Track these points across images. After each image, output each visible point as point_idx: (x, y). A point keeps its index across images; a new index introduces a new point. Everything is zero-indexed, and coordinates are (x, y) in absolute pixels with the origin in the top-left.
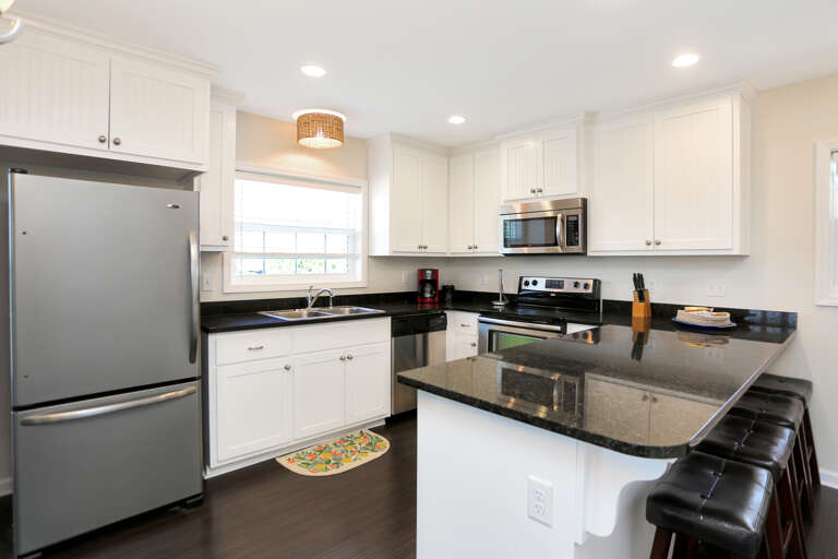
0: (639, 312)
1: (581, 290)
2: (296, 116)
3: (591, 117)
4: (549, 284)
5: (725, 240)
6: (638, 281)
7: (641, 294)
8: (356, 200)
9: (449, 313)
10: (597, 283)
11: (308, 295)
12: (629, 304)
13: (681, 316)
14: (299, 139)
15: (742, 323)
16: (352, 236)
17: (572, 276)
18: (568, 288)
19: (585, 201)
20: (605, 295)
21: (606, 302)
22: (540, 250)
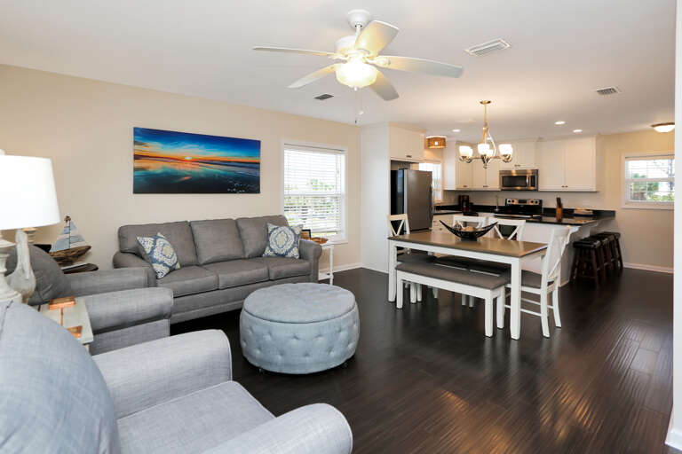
0: (559, 211)
1: (534, 204)
2: (428, 138)
3: (540, 139)
4: (520, 201)
6: (559, 200)
7: (559, 204)
8: (441, 166)
10: (541, 201)
12: (555, 209)
13: (575, 212)
15: (597, 214)
16: (436, 181)
17: (530, 198)
18: (529, 203)
19: (537, 170)
20: (544, 206)
21: (545, 209)
22: (519, 188)
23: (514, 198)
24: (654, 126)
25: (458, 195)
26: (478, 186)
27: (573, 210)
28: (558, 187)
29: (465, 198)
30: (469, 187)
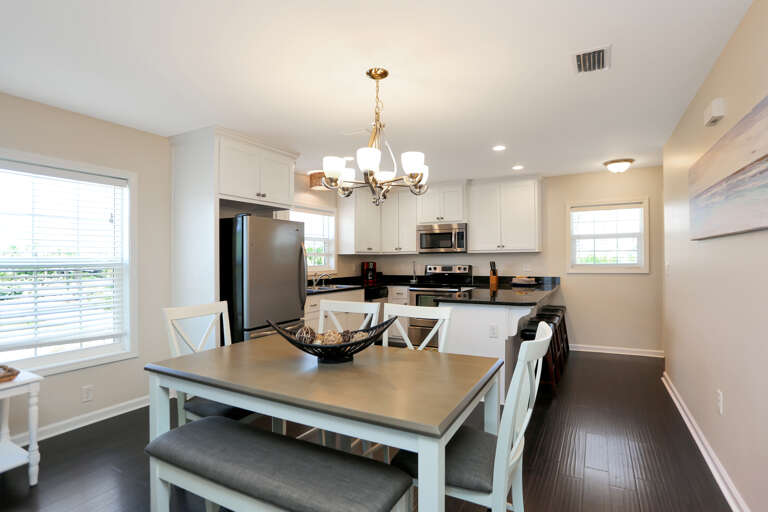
0: (493, 281)
1: (462, 271)
2: (310, 173)
3: (470, 182)
4: (444, 269)
5: (530, 244)
6: (493, 265)
7: (494, 272)
8: (332, 219)
9: (389, 287)
10: (470, 267)
11: (314, 278)
12: (488, 278)
13: (514, 281)
14: (311, 186)
15: (538, 283)
16: (327, 242)
17: (457, 264)
18: (456, 271)
19: (466, 224)
20: (475, 273)
21: (475, 277)
22: (442, 250)
23: (436, 265)
24: (606, 164)
25: (359, 262)
26: (389, 249)
27: (511, 278)
28: (492, 247)
29: (371, 266)
30: (376, 250)
